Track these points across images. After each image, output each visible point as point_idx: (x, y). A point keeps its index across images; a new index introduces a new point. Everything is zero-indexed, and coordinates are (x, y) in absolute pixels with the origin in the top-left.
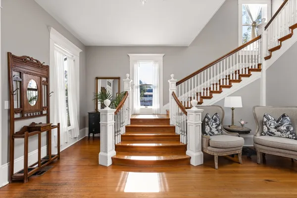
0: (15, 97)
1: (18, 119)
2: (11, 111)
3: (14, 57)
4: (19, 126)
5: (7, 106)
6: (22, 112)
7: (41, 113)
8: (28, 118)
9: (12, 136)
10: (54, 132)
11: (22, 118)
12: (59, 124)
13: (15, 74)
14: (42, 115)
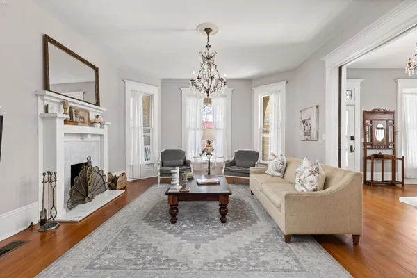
0: (367, 135)
1: (369, 149)
2: (365, 144)
3: (367, 112)
4: (370, 153)
5: (363, 141)
6: (372, 145)
7: (388, 147)
8: (376, 149)
9: (366, 158)
10: (399, 163)
11: (372, 148)
12: (403, 157)
13: (368, 122)
14: (388, 148)
